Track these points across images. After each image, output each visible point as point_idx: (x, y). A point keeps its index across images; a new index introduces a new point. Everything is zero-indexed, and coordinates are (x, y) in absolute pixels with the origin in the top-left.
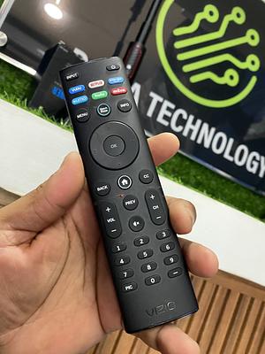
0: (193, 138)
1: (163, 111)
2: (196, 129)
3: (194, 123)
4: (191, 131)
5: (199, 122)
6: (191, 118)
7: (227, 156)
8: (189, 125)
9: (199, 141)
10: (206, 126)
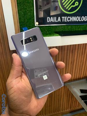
0: (72, 21)
1: (65, 19)
2: (72, 19)
3: (71, 18)
4: (71, 20)
5: (72, 17)
6: (71, 17)
7: (80, 21)
8: (71, 19)
9: (73, 21)
10: (74, 17)
